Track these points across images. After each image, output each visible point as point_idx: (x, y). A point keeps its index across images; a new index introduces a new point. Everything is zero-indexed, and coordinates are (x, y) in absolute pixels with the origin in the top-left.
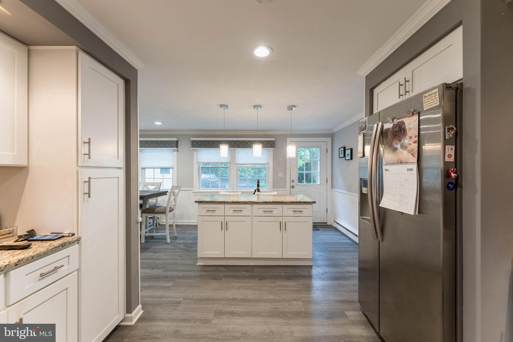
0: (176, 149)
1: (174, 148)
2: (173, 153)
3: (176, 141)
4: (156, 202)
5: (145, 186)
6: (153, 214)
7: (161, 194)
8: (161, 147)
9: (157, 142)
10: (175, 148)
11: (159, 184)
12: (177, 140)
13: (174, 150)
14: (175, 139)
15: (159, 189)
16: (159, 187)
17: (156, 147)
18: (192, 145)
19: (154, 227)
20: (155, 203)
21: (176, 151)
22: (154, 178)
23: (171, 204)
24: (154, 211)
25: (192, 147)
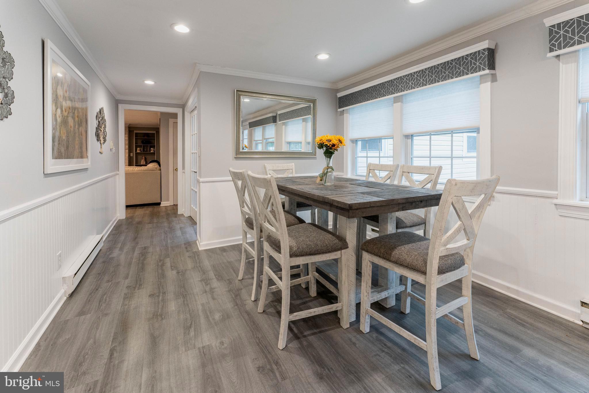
0: (487, 74)
1: (482, 73)
2: (479, 87)
3: (489, 49)
4: (426, 216)
5: (404, 174)
6: (388, 262)
7: (421, 201)
8: (445, 79)
9: (435, 69)
10: (484, 70)
11: (435, 172)
12: (493, 47)
13: (481, 76)
14: (484, 45)
15: (436, 183)
16: (434, 177)
17: (432, 82)
18: (550, 41)
19: (406, 288)
20: (423, 217)
21: (490, 76)
22: (430, 157)
23: (445, 245)
24: (391, 254)
25: (551, 50)
